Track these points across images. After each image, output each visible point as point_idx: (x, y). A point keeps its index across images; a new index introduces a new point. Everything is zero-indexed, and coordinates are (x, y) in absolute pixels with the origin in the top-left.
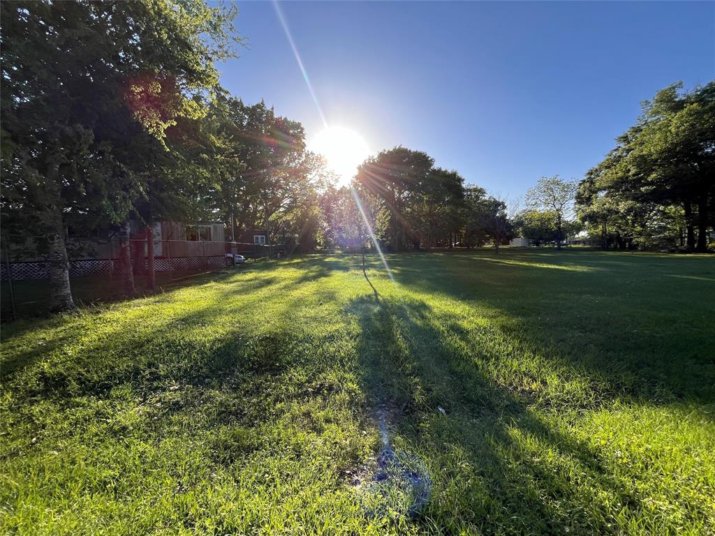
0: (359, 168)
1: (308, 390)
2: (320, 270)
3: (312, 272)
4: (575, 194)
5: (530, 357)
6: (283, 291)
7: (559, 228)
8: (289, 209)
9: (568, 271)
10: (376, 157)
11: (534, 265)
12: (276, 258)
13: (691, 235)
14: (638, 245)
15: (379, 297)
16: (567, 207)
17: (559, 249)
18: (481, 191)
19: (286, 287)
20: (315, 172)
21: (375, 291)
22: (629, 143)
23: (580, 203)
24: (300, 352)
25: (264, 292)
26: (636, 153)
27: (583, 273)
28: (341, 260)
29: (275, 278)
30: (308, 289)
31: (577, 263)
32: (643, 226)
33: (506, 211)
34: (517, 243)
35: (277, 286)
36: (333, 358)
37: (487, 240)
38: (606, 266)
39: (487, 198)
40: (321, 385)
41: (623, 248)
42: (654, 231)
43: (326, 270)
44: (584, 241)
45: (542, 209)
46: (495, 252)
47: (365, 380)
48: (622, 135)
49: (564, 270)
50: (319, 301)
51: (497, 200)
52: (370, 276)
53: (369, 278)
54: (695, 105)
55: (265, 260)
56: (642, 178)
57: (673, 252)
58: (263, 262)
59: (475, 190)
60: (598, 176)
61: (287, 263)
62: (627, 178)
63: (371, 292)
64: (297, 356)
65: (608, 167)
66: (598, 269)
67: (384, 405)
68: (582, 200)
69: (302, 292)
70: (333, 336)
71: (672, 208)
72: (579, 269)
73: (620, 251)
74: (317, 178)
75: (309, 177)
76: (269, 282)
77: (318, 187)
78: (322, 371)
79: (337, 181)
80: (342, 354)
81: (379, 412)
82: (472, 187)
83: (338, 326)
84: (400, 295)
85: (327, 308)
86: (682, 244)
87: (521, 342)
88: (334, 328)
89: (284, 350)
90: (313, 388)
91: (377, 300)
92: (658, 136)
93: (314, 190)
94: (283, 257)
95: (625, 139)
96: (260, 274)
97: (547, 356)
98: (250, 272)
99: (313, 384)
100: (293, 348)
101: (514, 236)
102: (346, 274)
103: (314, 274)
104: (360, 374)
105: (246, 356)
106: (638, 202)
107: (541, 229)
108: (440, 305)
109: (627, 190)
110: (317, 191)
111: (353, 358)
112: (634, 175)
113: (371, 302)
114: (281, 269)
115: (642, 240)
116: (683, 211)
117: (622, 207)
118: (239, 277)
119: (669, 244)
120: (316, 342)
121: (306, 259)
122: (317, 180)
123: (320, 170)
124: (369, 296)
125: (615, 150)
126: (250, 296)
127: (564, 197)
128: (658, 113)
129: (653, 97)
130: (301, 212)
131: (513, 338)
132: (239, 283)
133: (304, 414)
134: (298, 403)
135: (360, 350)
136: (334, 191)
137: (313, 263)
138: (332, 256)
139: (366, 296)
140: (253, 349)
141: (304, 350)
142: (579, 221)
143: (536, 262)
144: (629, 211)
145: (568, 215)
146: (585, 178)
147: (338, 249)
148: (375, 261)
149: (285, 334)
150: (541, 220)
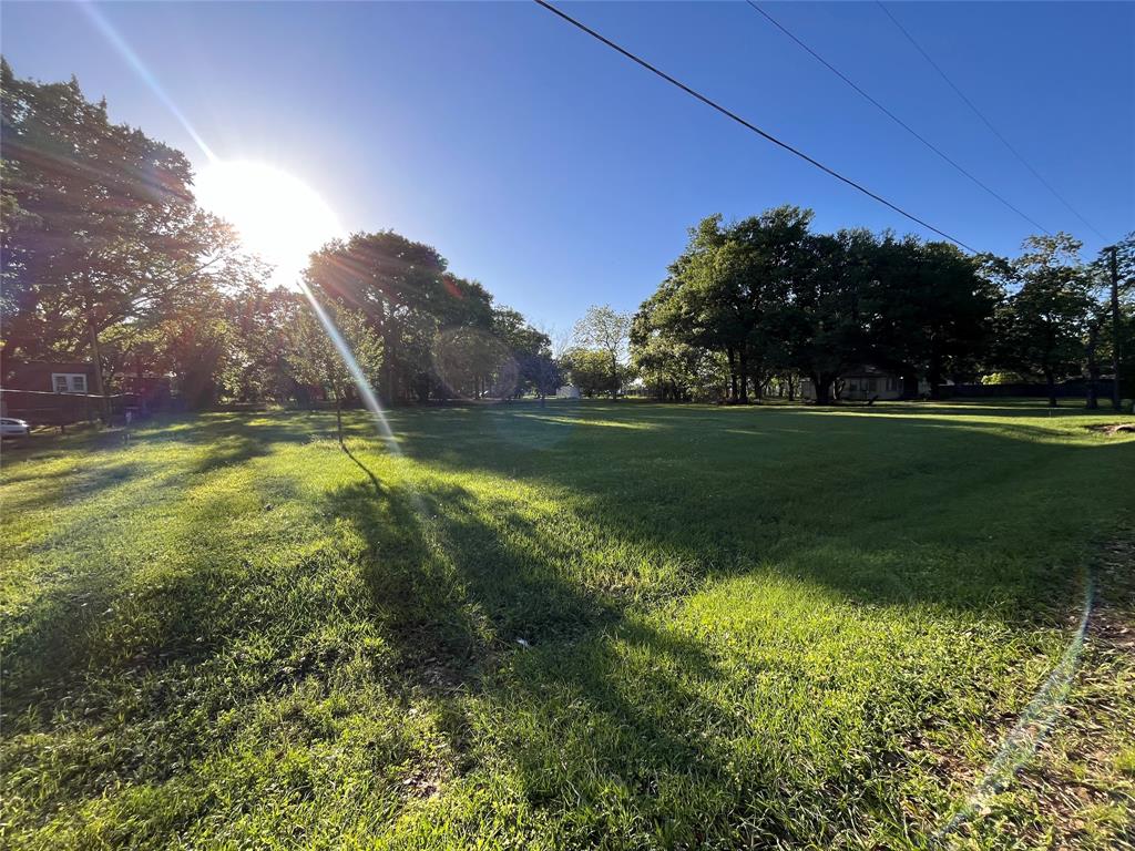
0: (314, 256)
1: (283, 672)
2: (245, 444)
3: (227, 447)
4: (628, 330)
5: (615, 545)
6: (168, 490)
7: (614, 373)
8: (151, 320)
9: (632, 429)
10: (346, 241)
11: (592, 423)
12: (122, 422)
13: (734, 384)
14: (691, 396)
15: (382, 485)
16: (621, 347)
17: (615, 401)
18: (518, 318)
19: (170, 482)
20: (218, 251)
21: (371, 475)
22: (679, 274)
23: (635, 342)
24: (247, 606)
25: (115, 497)
26: (686, 286)
27: (646, 431)
28: (285, 423)
29: (133, 464)
30: (231, 483)
31: (638, 420)
32: (695, 374)
33: (550, 348)
34: (566, 392)
35: (147, 481)
36: (323, 603)
37: (528, 388)
38: (668, 421)
39: (525, 328)
40: (309, 656)
41: (678, 401)
42: (703, 380)
43: (256, 445)
44: (639, 391)
45: (595, 348)
46: (540, 406)
47: (393, 627)
48: (672, 264)
49: (626, 429)
50: (263, 502)
51: (540, 331)
52: (354, 449)
53: (353, 454)
54: (733, 242)
55: (92, 426)
56: (693, 318)
57: (721, 404)
58: (86, 432)
59: (509, 314)
60: (651, 310)
61: (155, 431)
62: (680, 316)
63: (365, 477)
64: (242, 615)
65: (661, 301)
66: (660, 425)
67: (433, 659)
68: (639, 339)
69: (217, 489)
70: (313, 563)
71: (718, 355)
72: (642, 426)
73: (676, 403)
74: (222, 265)
75: (203, 259)
76: (122, 475)
77: (225, 281)
78: (306, 630)
79: (267, 274)
80: (341, 592)
81: (429, 672)
82: (505, 310)
83: (319, 545)
84: (417, 479)
85: (285, 514)
86: (728, 396)
87: (601, 527)
88: (313, 549)
89: (210, 609)
90: (294, 666)
91: (380, 491)
92: (704, 271)
93: (215, 286)
94: (142, 419)
95: (675, 269)
96: (88, 460)
97: (634, 540)
98: (57, 457)
99: (293, 657)
100: (230, 601)
101: (561, 383)
102: (305, 449)
103: (232, 452)
104: (382, 620)
105: (110, 638)
106: (691, 345)
107: (594, 375)
108: (485, 488)
109: (680, 330)
110: (221, 290)
111: (363, 594)
112: (686, 314)
113: (369, 495)
114: (144, 446)
115: (695, 390)
116: (727, 359)
117: (677, 350)
118: (25, 468)
119: (716, 395)
120: (280, 581)
121: (201, 424)
122: (221, 269)
123: (228, 251)
124: (363, 485)
125: (668, 281)
126: (76, 508)
127: (617, 333)
128: (703, 245)
129: (698, 226)
130: (183, 327)
131: (592, 523)
132: (30, 484)
133: (287, 717)
134: (268, 701)
135: (370, 578)
136: (261, 292)
137: (224, 430)
138: (265, 417)
139: (357, 484)
140: (126, 620)
141: (257, 599)
142: (635, 366)
143: (595, 419)
144: (683, 355)
145: (622, 357)
146: (639, 311)
147: (273, 403)
148: (356, 423)
149: (205, 577)
150: (593, 362)
